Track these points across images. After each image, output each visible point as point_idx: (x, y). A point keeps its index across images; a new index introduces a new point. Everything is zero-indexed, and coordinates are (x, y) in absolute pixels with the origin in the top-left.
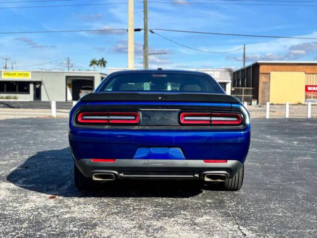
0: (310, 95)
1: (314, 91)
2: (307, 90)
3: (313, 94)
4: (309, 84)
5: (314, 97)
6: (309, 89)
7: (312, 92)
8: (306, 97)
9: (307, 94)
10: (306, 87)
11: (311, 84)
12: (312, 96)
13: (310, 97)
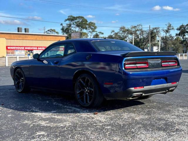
0: (9, 51)
1: (11, 49)
2: (7, 49)
3: (11, 51)
4: (8, 45)
5: (11, 53)
6: (9, 48)
7: (10, 50)
8: (7, 53)
9: (8, 51)
10: (7, 47)
11: (10, 45)
12: (11, 52)
13: (9, 53)
